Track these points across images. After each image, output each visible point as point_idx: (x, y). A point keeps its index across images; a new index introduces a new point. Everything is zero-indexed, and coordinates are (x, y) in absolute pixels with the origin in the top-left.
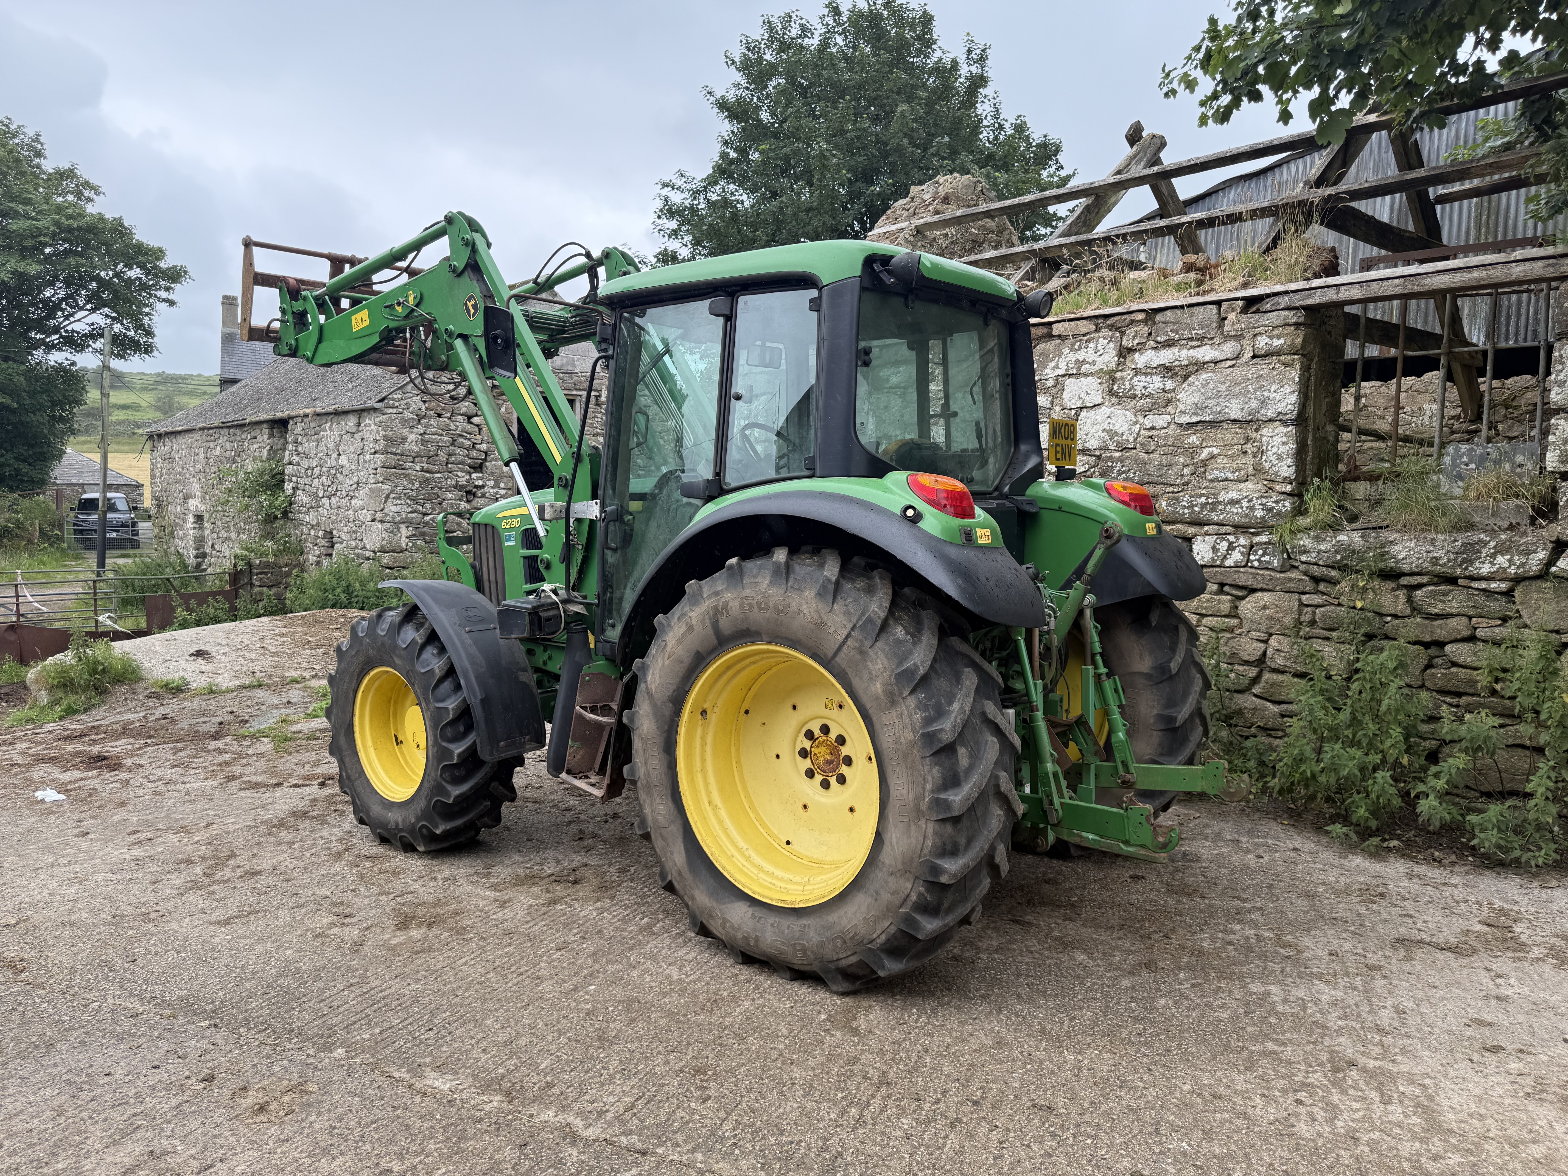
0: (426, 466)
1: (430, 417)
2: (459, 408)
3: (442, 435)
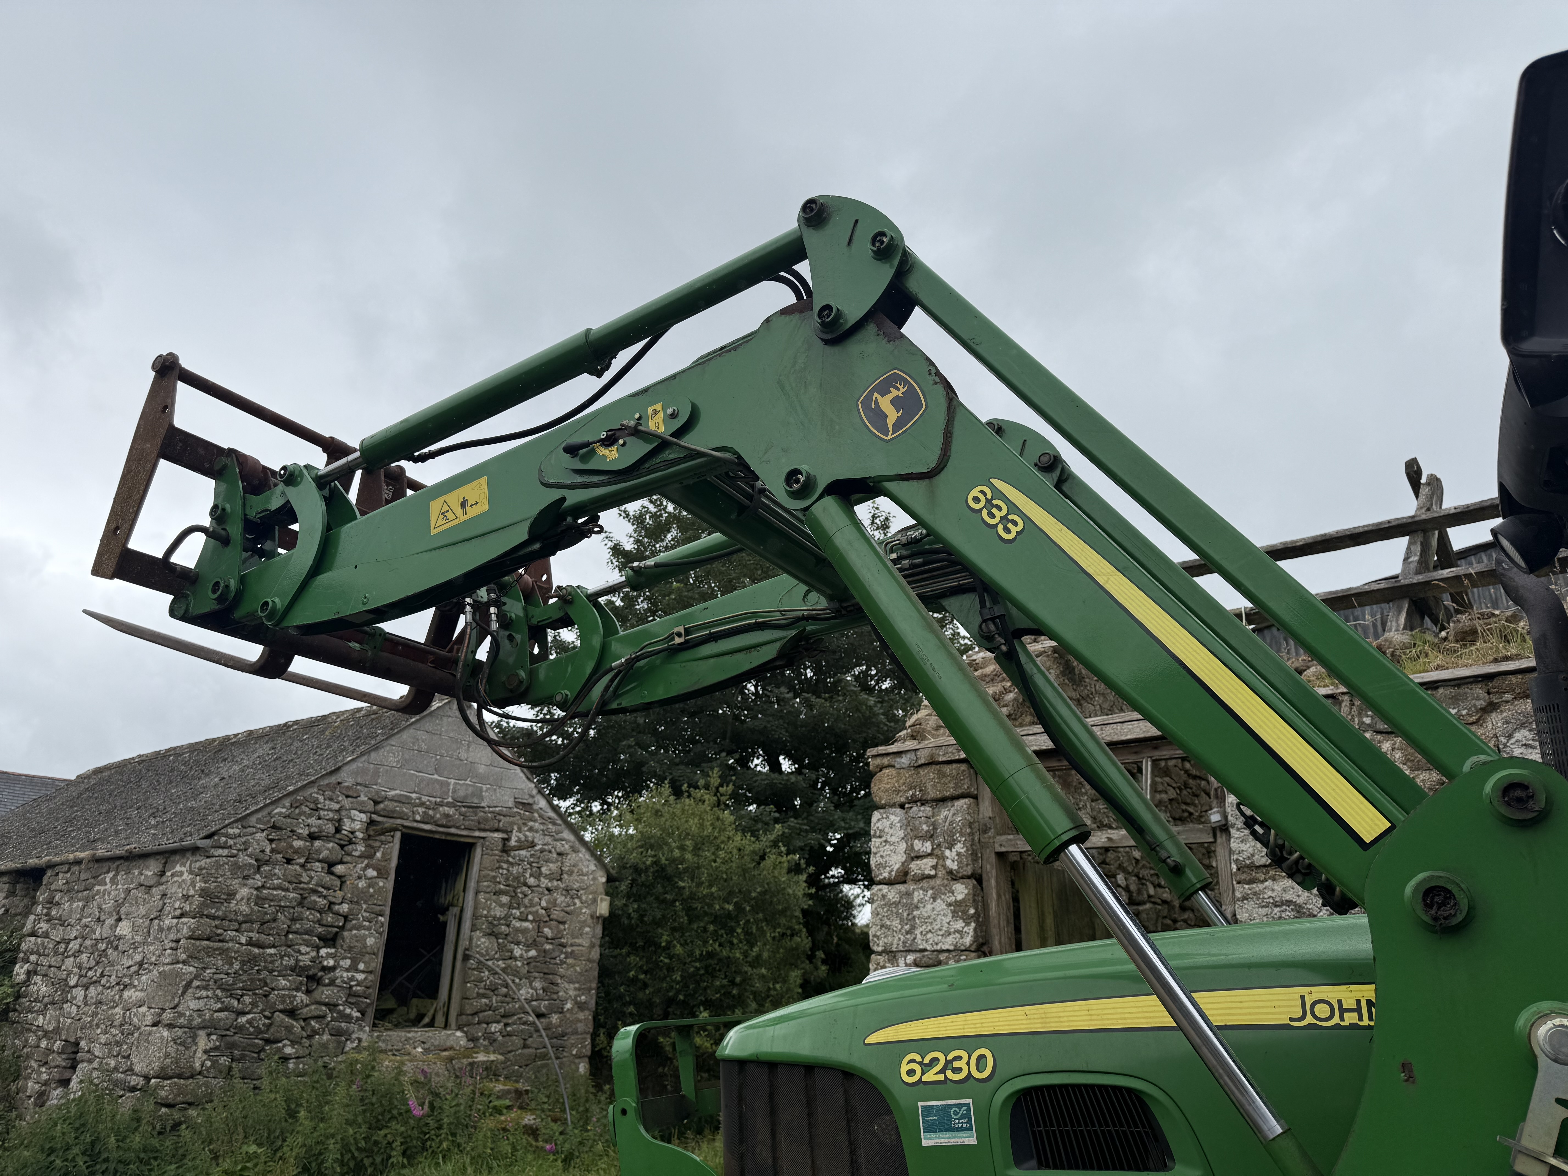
0: (255, 936)
1: (276, 863)
2: (319, 851)
3: (287, 890)
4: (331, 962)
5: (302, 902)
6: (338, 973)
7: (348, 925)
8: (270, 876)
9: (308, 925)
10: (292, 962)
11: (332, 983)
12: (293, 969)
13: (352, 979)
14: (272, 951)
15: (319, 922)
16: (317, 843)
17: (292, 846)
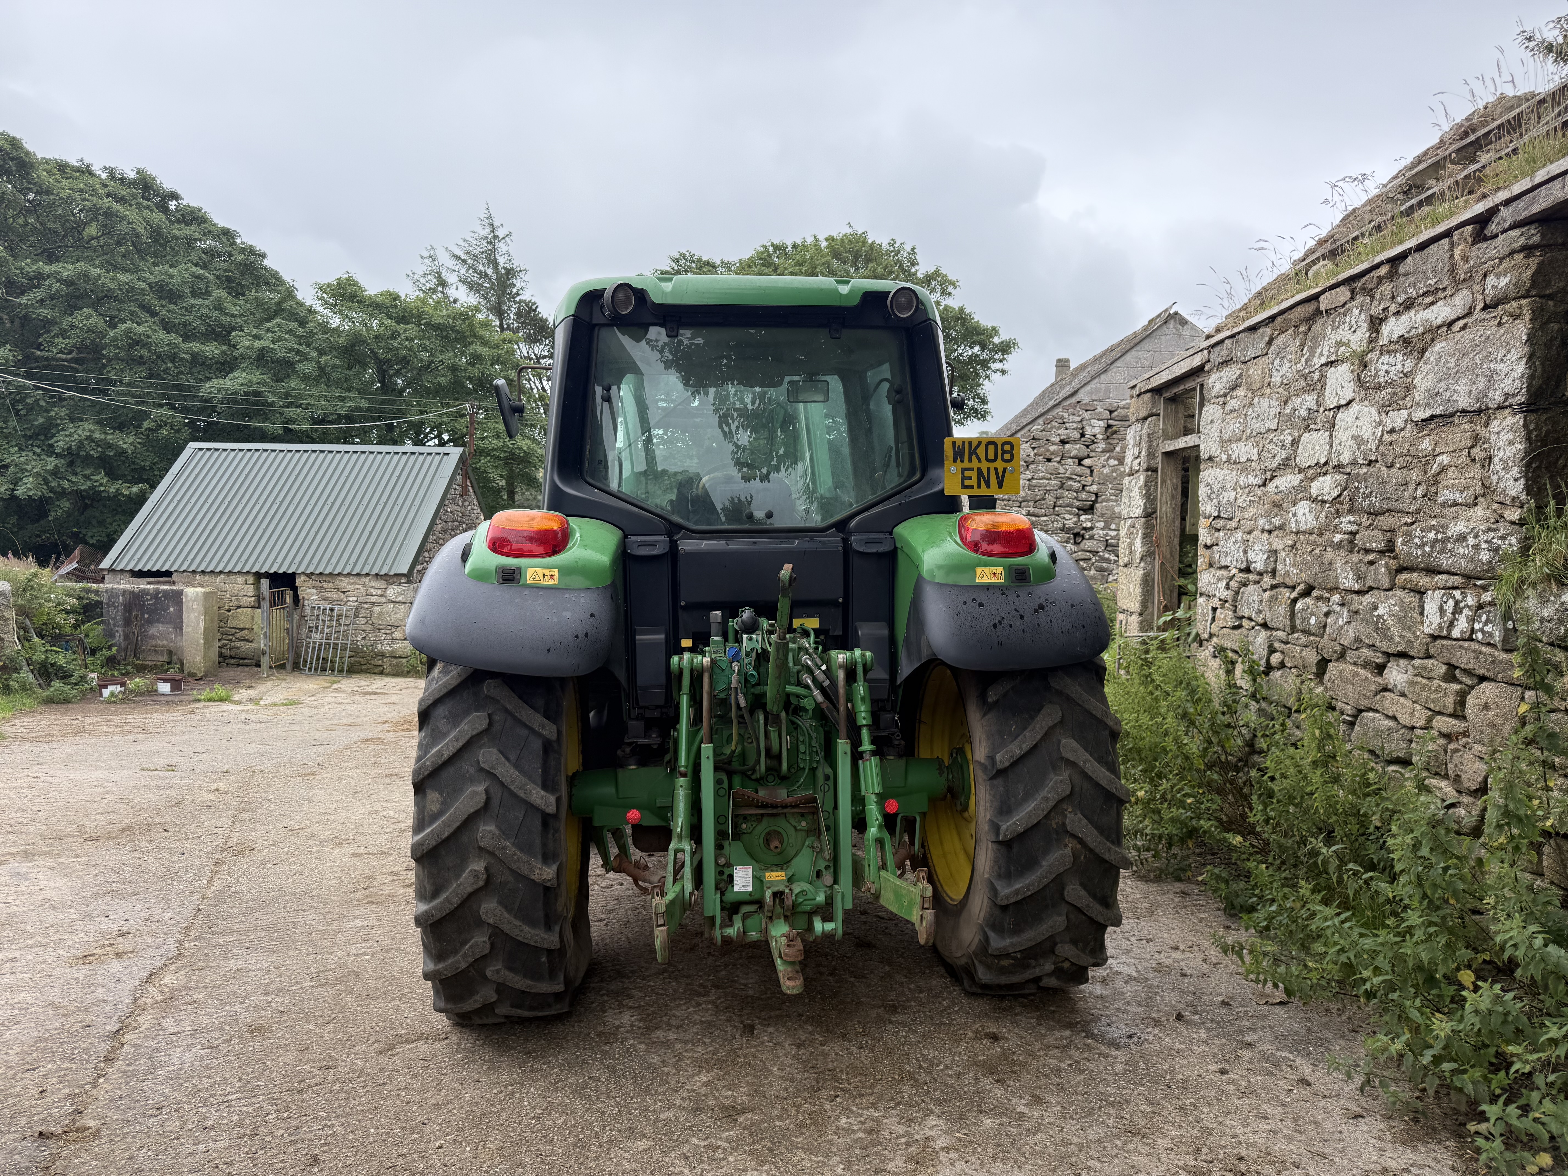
1: (1039, 462)
2: (1069, 451)
3: (1050, 479)
4: (1089, 525)
5: (1062, 487)
6: (1095, 531)
7: (1099, 500)
8: (1036, 471)
9: (1067, 501)
10: (1060, 525)
11: (1092, 538)
12: (1062, 530)
13: (1107, 535)
14: (1045, 518)
15: (1076, 498)
16: (1067, 446)
17: (1048, 450)
